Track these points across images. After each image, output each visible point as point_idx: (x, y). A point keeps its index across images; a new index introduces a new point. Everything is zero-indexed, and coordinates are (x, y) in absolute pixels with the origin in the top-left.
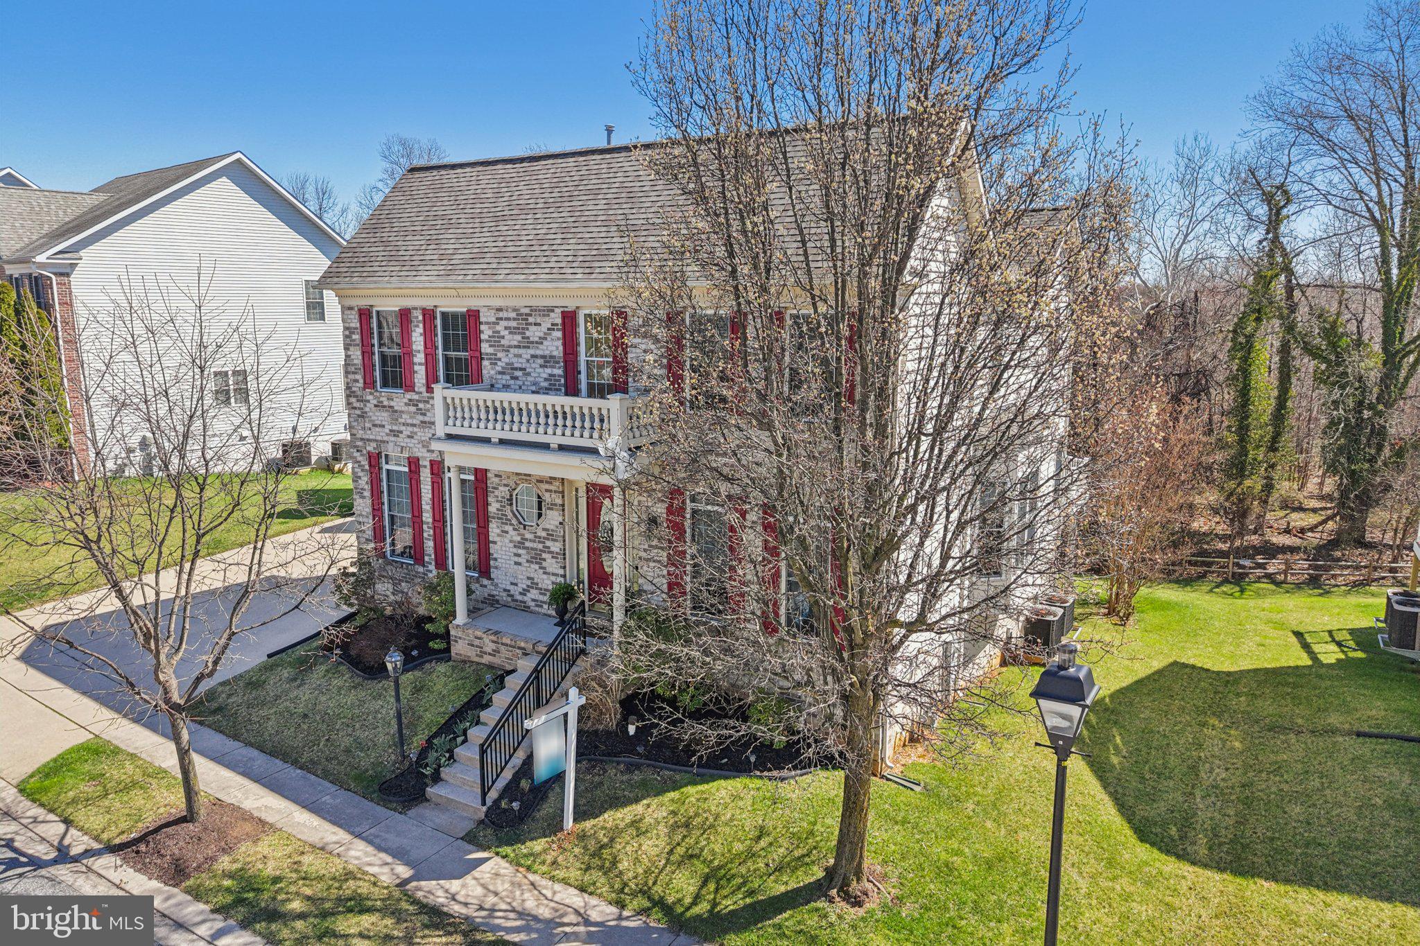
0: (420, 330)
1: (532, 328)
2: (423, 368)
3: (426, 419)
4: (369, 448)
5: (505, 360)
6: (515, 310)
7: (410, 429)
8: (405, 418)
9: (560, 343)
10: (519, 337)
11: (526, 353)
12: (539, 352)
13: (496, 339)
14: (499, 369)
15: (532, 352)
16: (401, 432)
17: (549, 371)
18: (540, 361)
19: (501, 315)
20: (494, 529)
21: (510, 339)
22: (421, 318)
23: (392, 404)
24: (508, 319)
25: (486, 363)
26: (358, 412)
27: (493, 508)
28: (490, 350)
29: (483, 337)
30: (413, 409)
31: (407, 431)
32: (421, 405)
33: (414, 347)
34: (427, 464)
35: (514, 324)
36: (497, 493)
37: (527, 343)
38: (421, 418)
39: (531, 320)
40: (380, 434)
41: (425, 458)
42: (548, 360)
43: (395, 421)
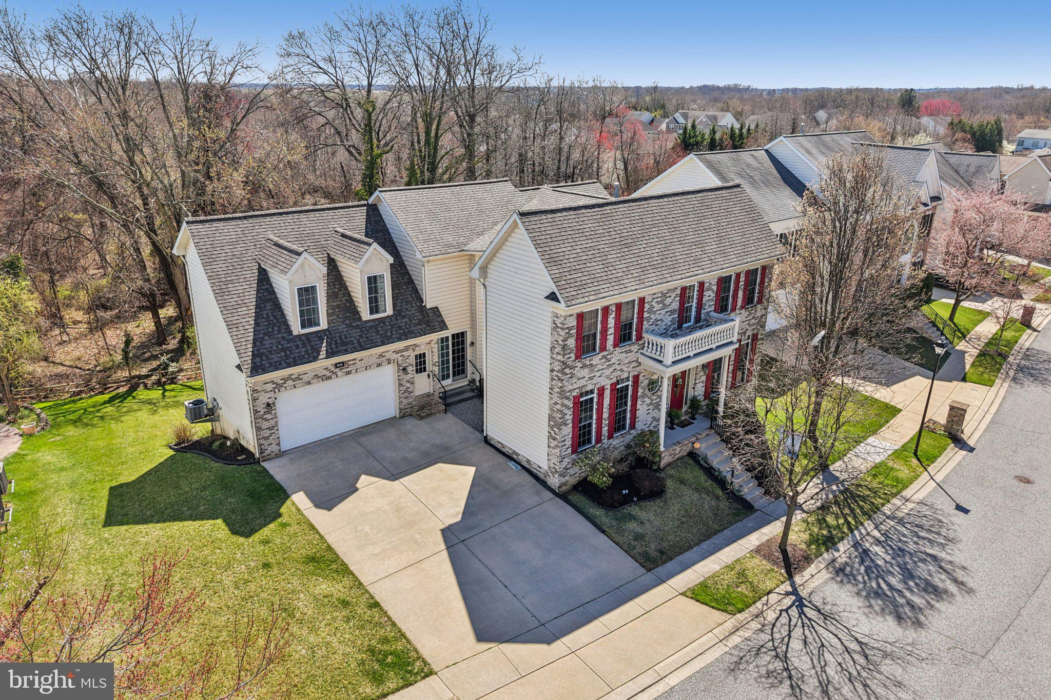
0: (613, 315)
1: (668, 299)
2: (613, 336)
3: (611, 363)
4: (573, 394)
5: (654, 318)
6: (661, 292)
7: (601, 372)
8: (600, 367)
9: (678, 303)
10: (661, 305)
11: (663, 312)
12: (669, 309)
13: (651, 311)
14: (650, 323)
15: (666, 310)
16: (595, 376)
17: (672, 317)
18: (669, 314)
19: (655, 296)
20: (639, 402)
21: (657, 307)
22: (614, 309)
23: (591, 362)
24: (657, 298)
25: (645, 322)
26: (569, 376)
27: (639, 394)
28: (648, 315)
29: (645, 310)
30: (604, 360)
31: (598, 374)
32: (608, 357)
33: (609, 326)
34: (609, 387)
35: (660, 299)
36: (642, 384)
37: (665, 306)
38: (608, 363)
39: (668, 295)
40: (582, 382)
41: (607, 384)
42: (672, 312)
43: (592, 371)
